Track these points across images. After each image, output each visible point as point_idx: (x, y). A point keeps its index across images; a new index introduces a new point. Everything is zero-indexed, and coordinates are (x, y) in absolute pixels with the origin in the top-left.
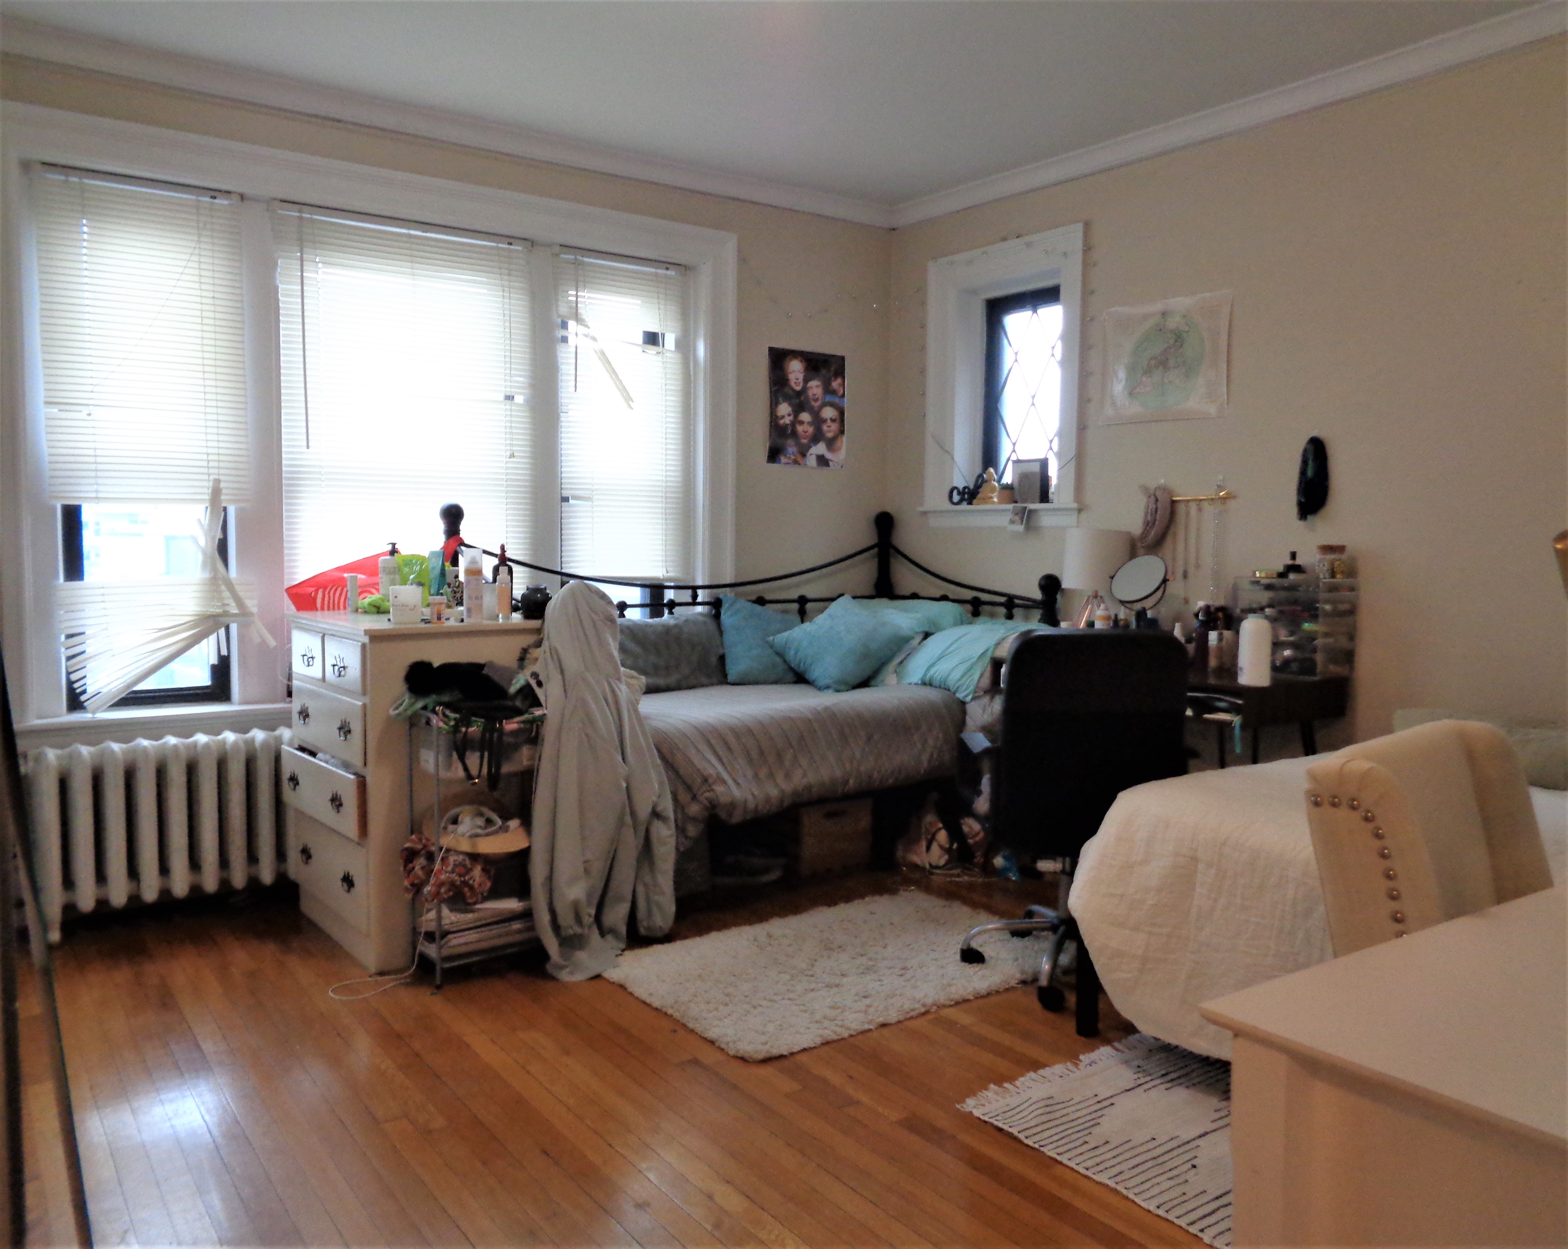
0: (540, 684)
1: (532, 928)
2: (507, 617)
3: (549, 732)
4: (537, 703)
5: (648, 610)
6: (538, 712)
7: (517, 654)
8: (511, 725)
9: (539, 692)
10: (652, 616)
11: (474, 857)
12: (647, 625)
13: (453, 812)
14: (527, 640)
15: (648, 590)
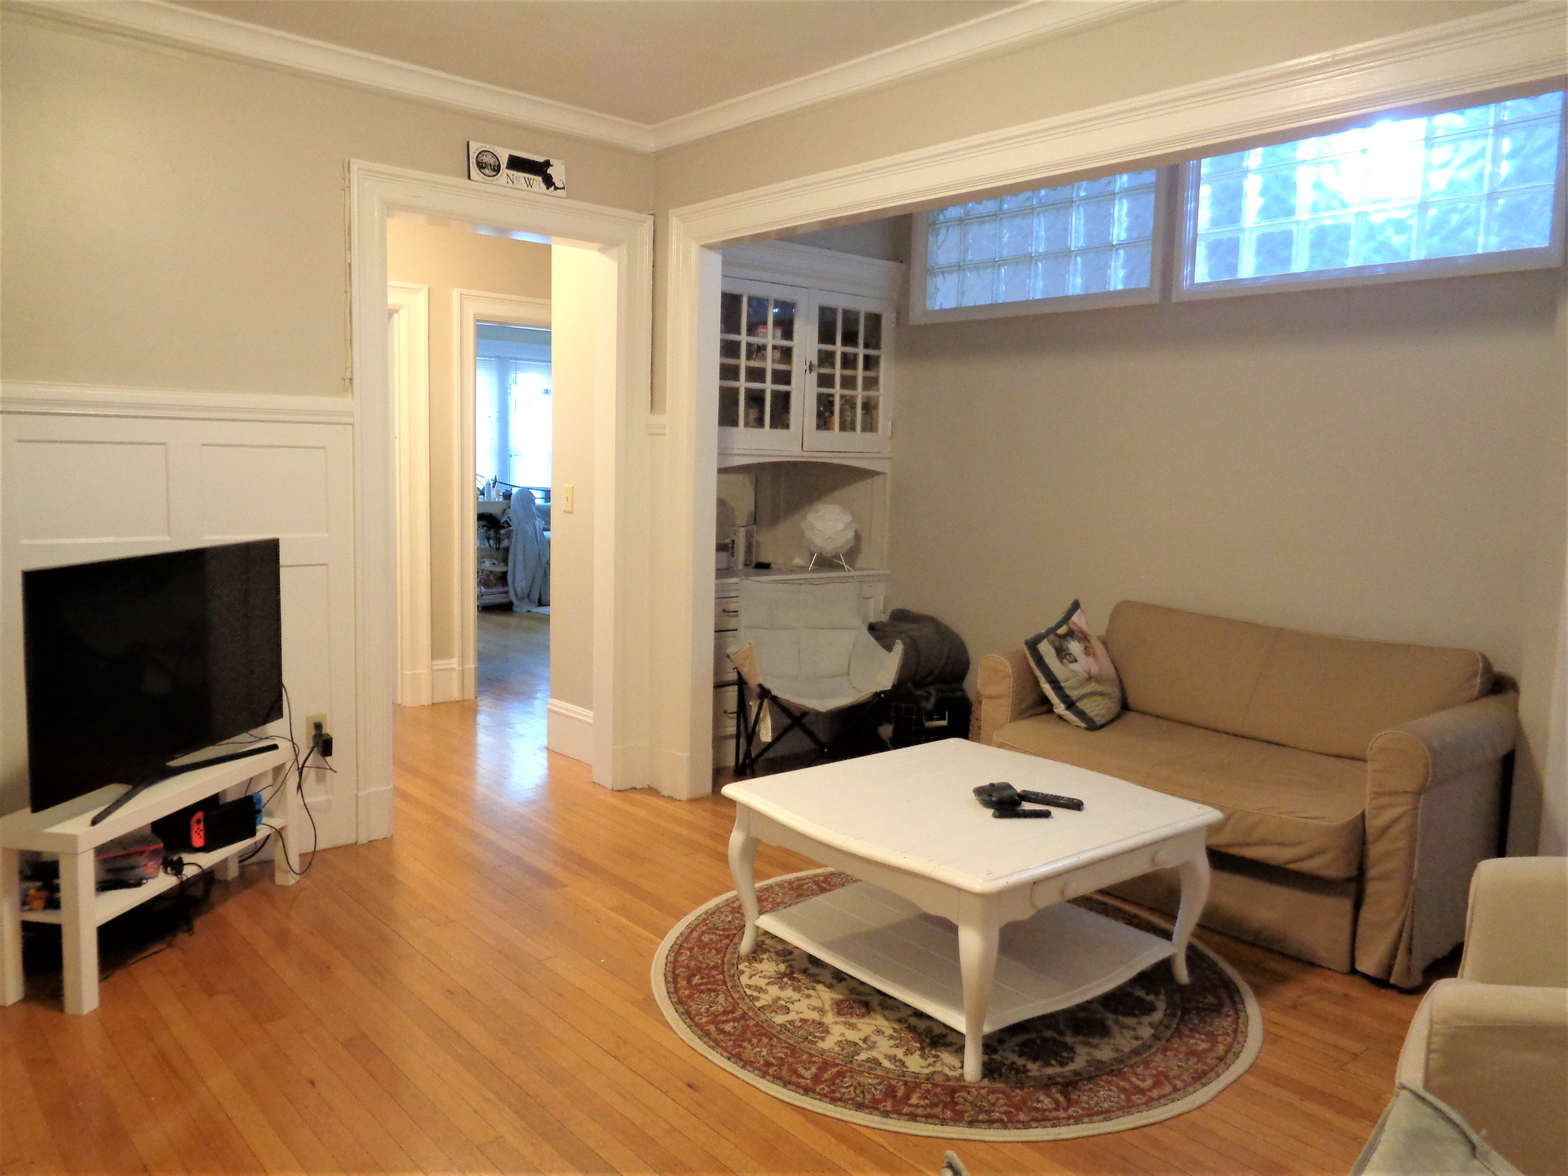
0: (510, 520)
1: (508, 597)
2: (498, 499)
3: (514, 535)
4: (510, 526)
5: (544, 500)
6: (511, 528)
7: (502, 511)
8: (503, 531)
9: (510, 523)
10: (546, 502)
11: (491, 572)
12: (544, 506)
13: (484, 560)
14: (504, 506)
15: (544, 492)
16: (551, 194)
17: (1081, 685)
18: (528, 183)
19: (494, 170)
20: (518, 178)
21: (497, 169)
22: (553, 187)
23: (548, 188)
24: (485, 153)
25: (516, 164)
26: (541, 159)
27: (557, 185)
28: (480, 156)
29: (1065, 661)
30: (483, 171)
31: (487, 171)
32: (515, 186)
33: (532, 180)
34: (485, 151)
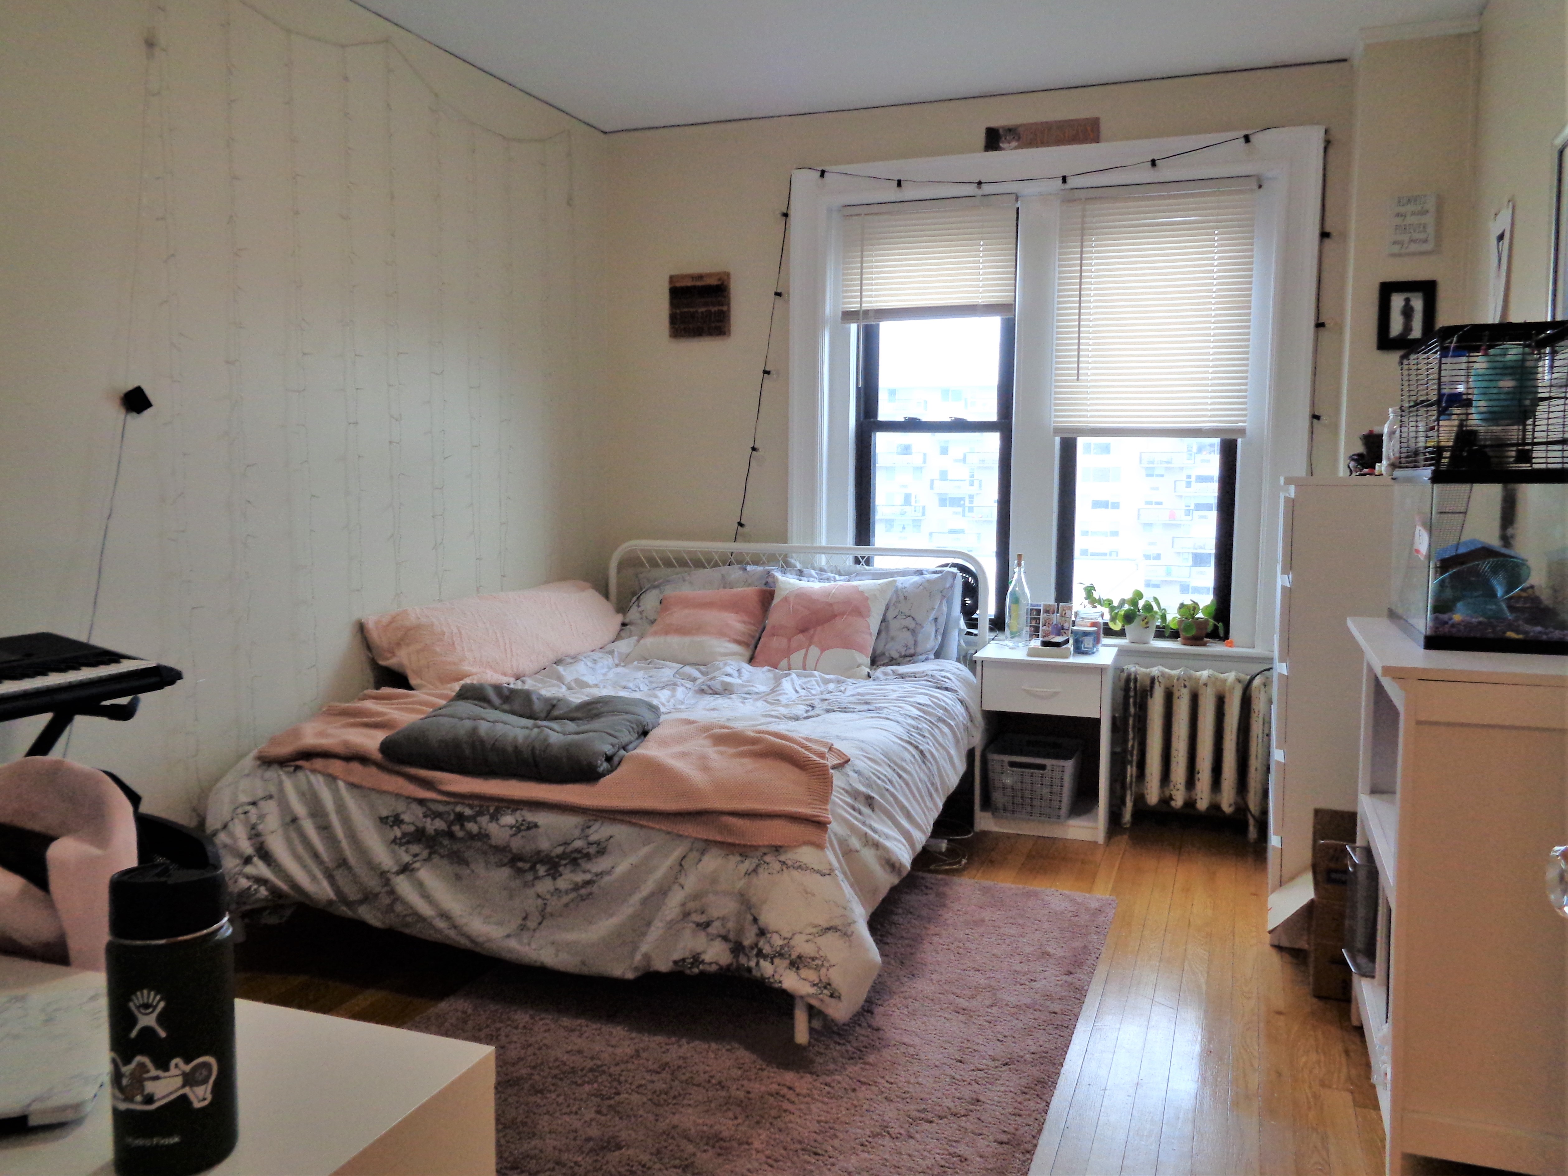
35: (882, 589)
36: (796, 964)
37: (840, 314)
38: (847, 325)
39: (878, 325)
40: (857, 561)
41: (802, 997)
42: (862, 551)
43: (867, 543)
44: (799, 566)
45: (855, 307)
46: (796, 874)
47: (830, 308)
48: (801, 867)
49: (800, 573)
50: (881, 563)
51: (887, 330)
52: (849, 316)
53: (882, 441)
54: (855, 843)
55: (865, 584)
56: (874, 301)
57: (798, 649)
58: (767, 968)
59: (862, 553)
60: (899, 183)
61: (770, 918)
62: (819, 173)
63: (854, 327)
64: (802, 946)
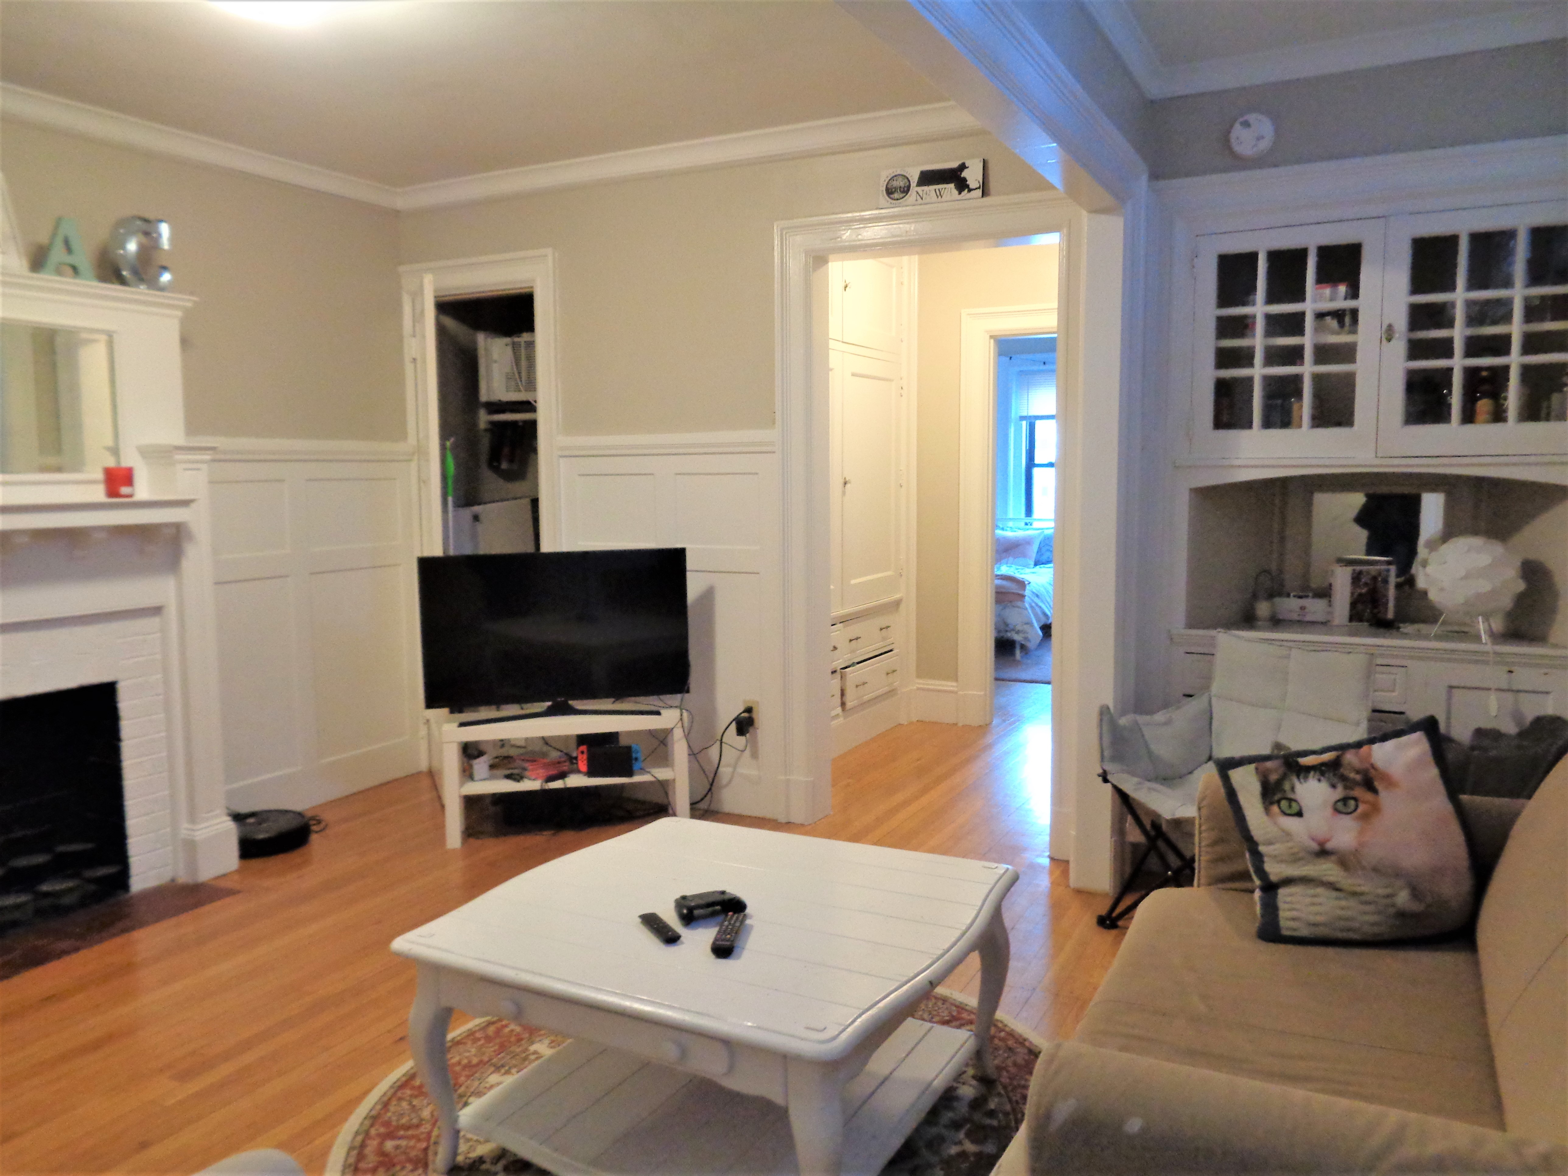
16: (964, 198)
17: (1295, 859)
18: (938, 194)
19: (903, 192)
20: (928, 192)
21: (906, 190)
22: (966, 190)
23: (960, 193)
24: (895, 178)
25: (929, 178)
26: (954, 165)
27: (971, 186)
28: (890, 182)
29: (1275, 809)
30: (892, 196)
31: (896, 196)
32: (924, 201)
33: (944, 189)
34: (896, 176)
35: (1039, 535)
36: (1018, 632)
37: (1018, 418)
38: (1021, 422)
39: (1035, 422)
40: (1026, 524)
41: (1019, 642)
42: (1028, 520)
43: (1030, 516)
44: (1001, 526)
45: (1024, 414)
46: (1017, 609)
47: (1014, 415)
48: (1018, 607)
49: (1003, 529)
50: (1036, 525)
51: (1038, 424)
52: (1022, 418)
53: (1036, 471)
54: (1033, 604)
55: (1030, 533)
56: (1033, 413)
57: (1005, 558)
58: (1009, 634)
59: (1030, 521)
60: (1044, 363)
61: (1009, 621)
62: (1009, 358)
63: (1024, 423)
64: (1019, 628)
